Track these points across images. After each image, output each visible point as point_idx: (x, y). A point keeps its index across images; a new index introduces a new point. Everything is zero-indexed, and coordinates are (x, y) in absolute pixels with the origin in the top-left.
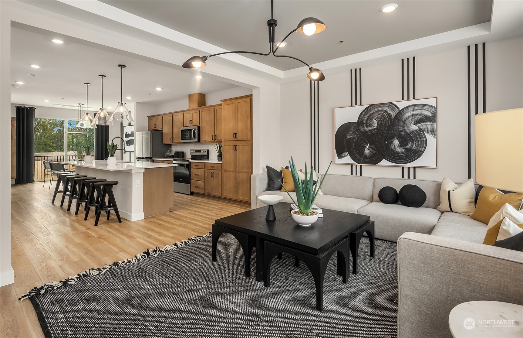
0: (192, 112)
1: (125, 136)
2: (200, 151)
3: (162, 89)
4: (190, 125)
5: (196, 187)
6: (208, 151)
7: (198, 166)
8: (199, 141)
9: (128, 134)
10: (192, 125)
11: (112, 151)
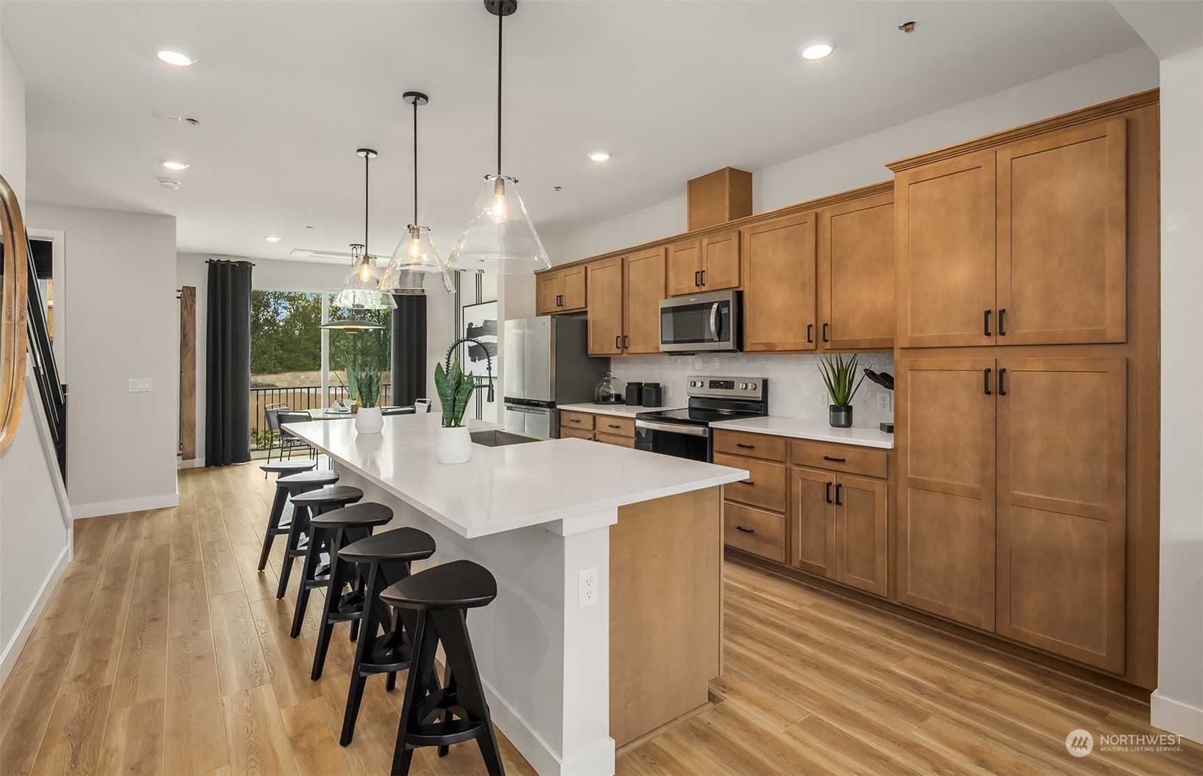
0: (705, 241)
1: (468, 333)
2: (729, 385)
3: (611, 155)
4: (697, 290)
5: (739, 528)
6: (765, 383)
7: (752, 447)
8: (740, 346)
9: (473, 327)
10: (704, 288)
11: (454, 400)
